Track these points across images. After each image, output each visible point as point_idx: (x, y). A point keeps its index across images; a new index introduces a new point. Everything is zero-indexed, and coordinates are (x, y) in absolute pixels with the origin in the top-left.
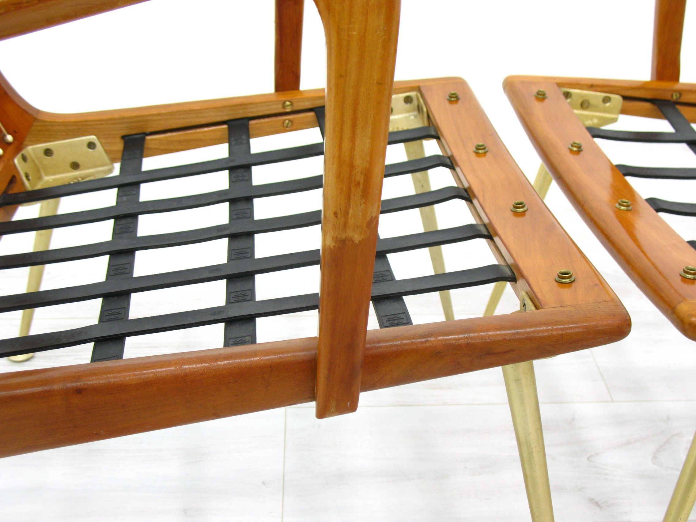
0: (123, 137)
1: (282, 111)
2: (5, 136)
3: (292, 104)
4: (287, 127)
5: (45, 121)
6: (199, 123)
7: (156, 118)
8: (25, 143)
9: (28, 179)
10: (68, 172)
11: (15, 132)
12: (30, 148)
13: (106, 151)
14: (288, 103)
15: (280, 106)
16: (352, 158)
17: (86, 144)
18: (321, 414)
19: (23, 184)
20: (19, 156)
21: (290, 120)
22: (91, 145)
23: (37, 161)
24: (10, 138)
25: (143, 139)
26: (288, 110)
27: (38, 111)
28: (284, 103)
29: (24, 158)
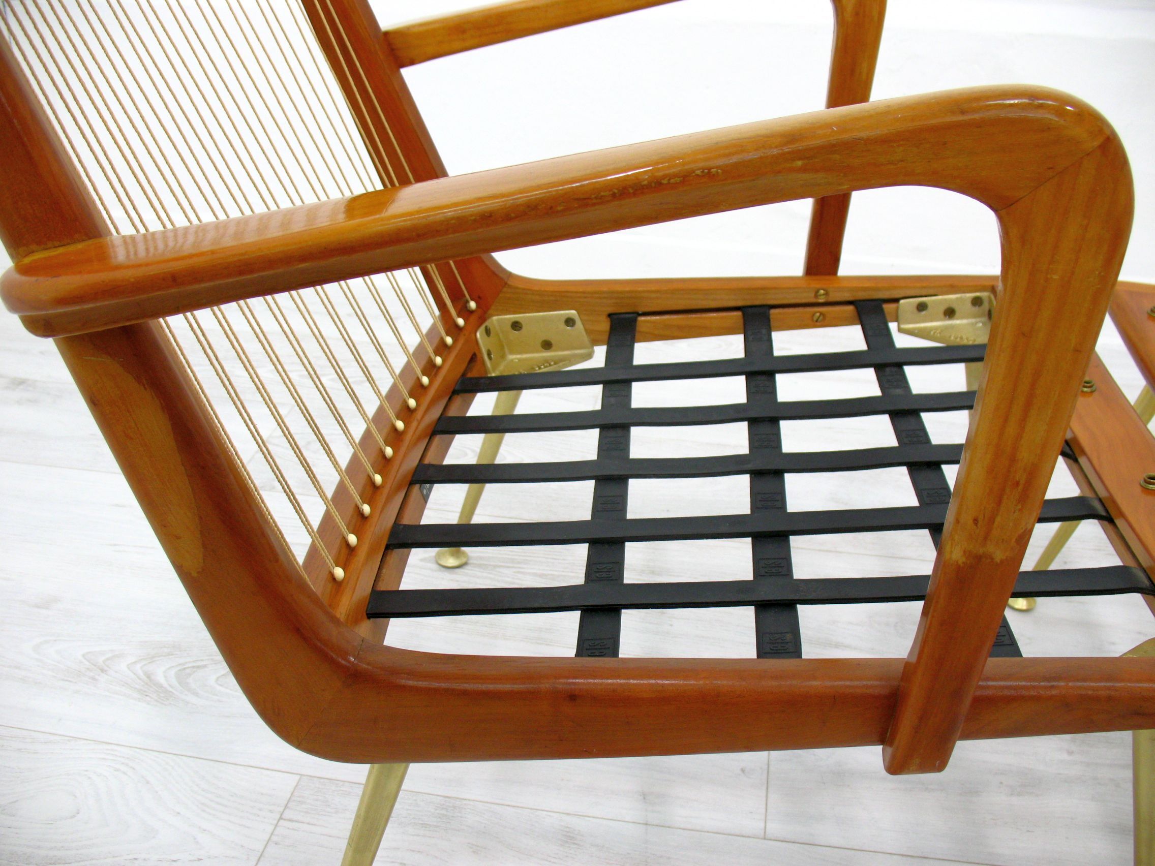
0: (610, 315)
1: (813, 300)
2: (467, 302)
3: (827, 294)
4: (817, 321)
5: (517, 288)
6: (707, 307)
7: (653, 295)
8: (491, 312)
9: (490, 358)
10: (537, 352)
11: (480, 298)
12: (495, 318)
13: (586, 330)
14: (822, 292)
15: (813, 295)
16: (1015, 449)
17: (564, 319)
18: (895, 767)
19: (483, 363)
20: (482, 328)
21: (821, 314)
22: (570, 322)
23: (501, 335)
24: (473, 305)
25: (635, 321)
26: (821, 300)
27: (510, 275)
28: (817, 291)
29: (488, 332)
